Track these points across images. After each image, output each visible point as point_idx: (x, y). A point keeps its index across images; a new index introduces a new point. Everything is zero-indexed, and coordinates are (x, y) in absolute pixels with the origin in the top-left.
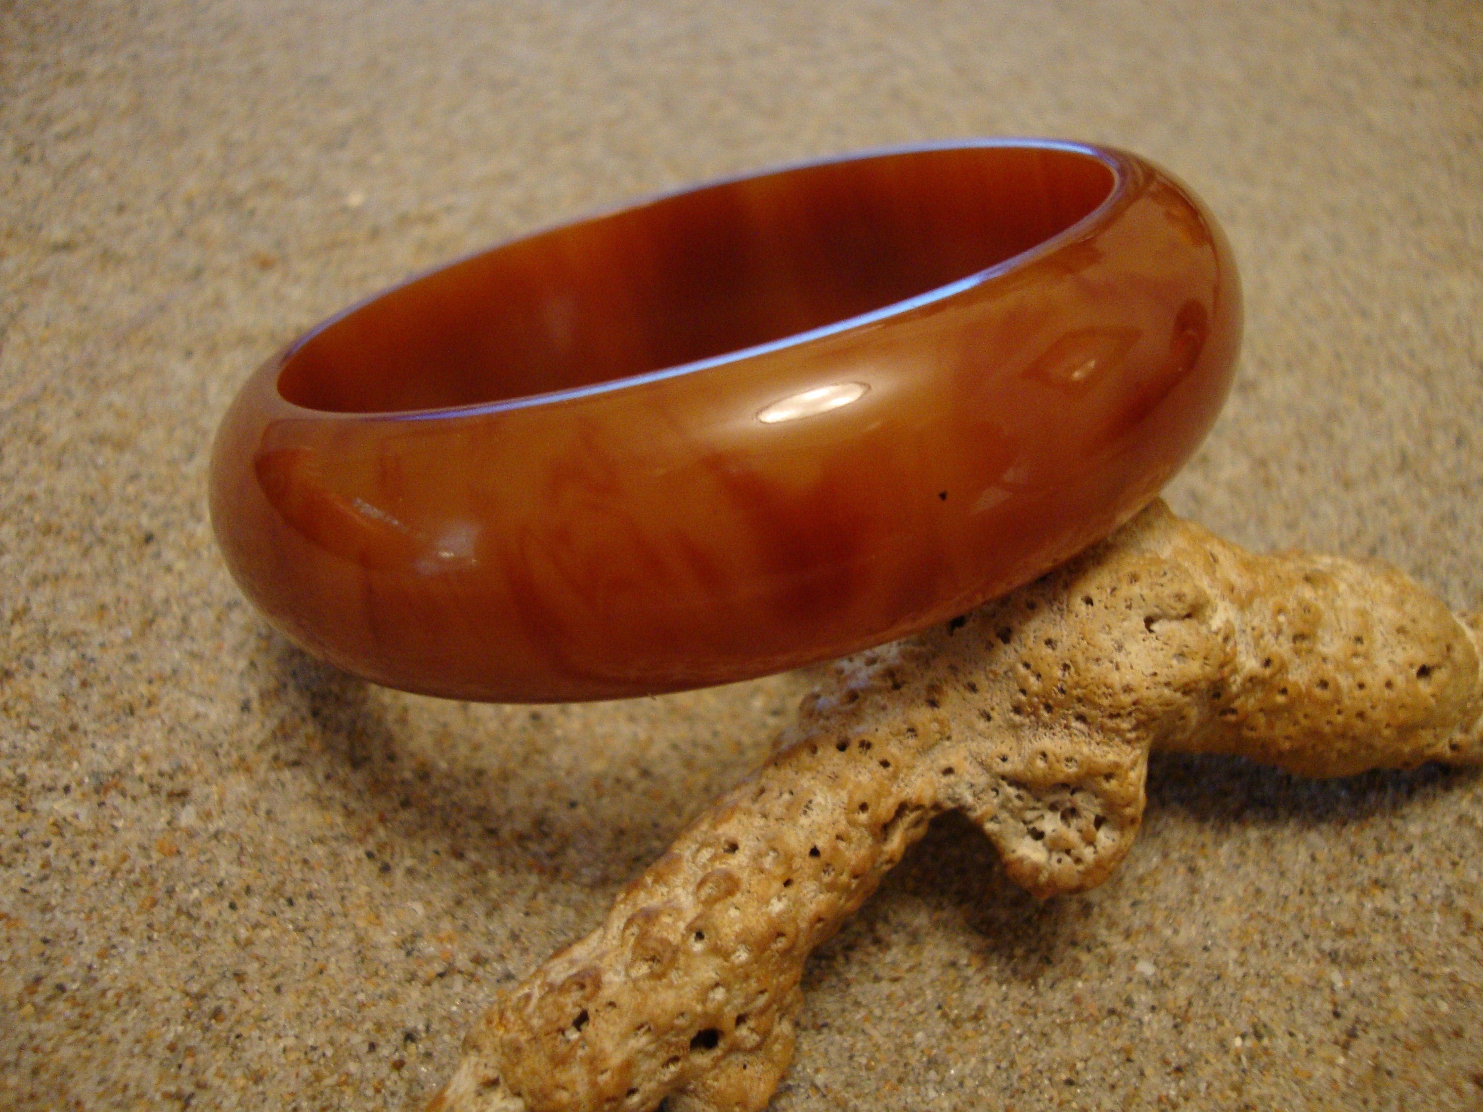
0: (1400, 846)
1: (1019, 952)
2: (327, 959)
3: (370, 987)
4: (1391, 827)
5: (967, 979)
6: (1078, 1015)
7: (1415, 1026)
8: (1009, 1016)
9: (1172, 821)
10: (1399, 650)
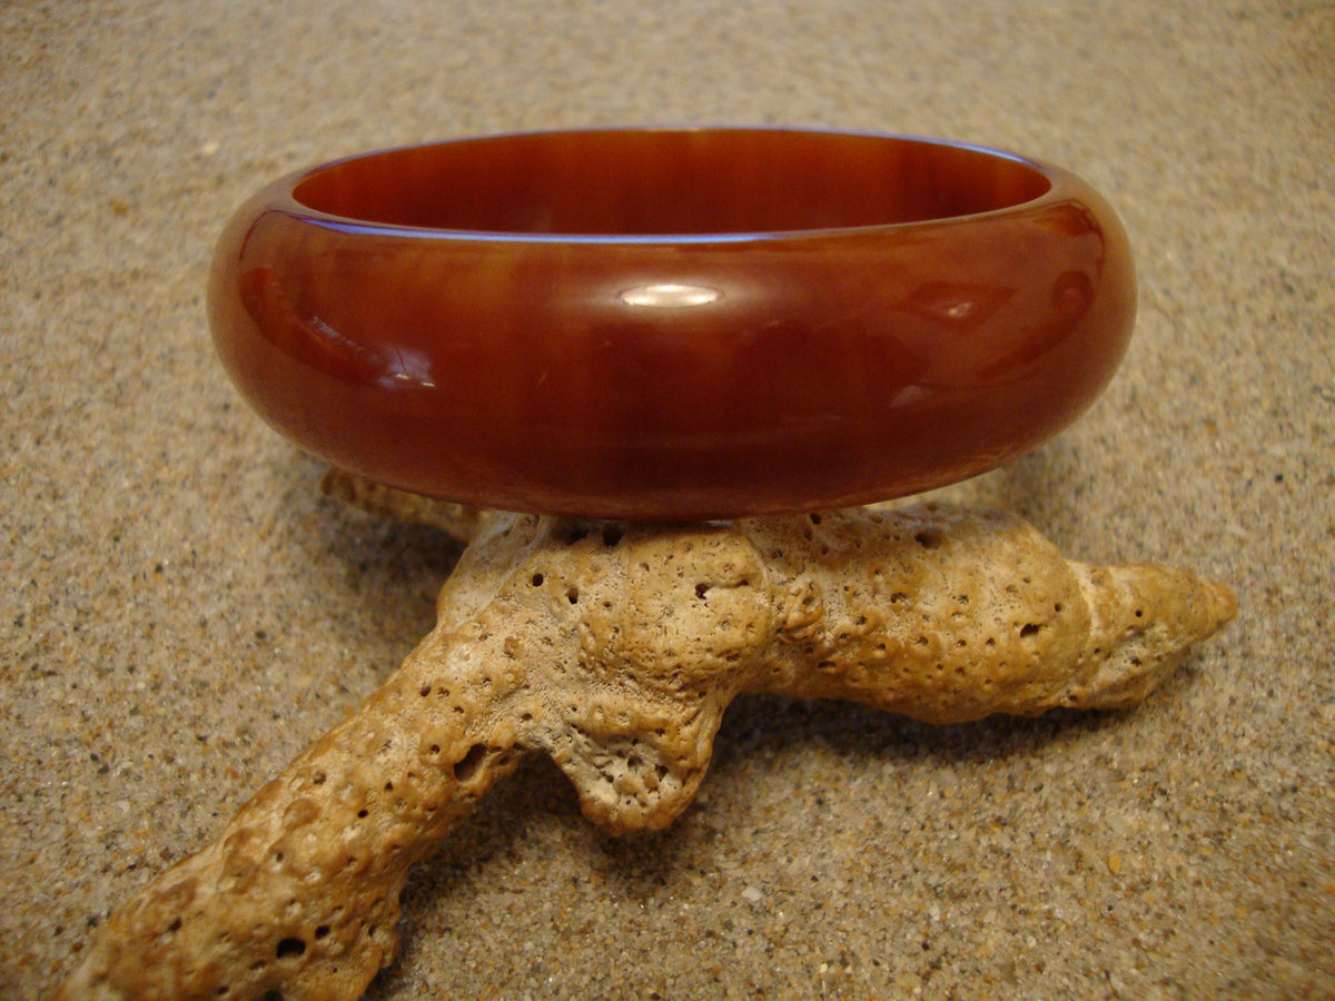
0: (1031, 785)
1: (636, 872)
2: (40, 850)
3: (69, 877)
4: (1028, 767)
5: (584, 894)
6: (678, 934)
7: (999, 960)
8: (616, 932)
9: (811, 754)
10: (1006, 608)
